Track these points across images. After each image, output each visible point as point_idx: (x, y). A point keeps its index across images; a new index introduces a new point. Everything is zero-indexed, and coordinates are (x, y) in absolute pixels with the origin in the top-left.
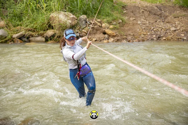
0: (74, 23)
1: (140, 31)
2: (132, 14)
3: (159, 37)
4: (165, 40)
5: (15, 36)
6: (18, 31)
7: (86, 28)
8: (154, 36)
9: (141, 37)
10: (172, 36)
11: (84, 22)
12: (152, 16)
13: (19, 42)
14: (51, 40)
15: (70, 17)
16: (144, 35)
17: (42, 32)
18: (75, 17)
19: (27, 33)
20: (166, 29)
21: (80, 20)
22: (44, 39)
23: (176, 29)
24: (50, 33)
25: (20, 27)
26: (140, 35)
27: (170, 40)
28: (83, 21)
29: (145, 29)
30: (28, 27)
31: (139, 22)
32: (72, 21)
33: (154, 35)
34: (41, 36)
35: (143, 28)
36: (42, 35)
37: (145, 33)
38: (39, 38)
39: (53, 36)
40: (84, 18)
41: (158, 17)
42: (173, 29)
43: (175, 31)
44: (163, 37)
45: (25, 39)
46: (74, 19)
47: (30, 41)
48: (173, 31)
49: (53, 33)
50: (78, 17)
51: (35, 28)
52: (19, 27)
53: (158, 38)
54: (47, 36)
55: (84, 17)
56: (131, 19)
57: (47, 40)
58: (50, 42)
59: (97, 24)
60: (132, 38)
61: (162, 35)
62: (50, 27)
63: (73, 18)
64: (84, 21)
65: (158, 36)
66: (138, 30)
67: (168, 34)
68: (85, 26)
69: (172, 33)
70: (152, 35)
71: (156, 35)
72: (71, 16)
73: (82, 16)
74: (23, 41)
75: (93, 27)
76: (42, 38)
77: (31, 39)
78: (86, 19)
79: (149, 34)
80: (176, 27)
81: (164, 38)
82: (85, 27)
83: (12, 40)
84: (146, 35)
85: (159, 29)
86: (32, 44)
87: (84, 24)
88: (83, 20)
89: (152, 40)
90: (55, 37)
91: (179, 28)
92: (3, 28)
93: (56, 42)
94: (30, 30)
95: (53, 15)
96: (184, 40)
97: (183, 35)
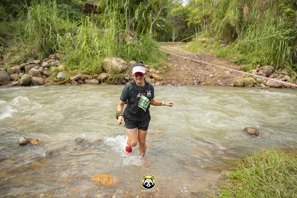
0: (124, 68)
1: (183, 77)
2: (176, 61)
4: (205, 85)
5: (72, 78)
6: (75, 74)
8: (195, 81)
9: (184, 82)
10: (210, 81)
12: (194, 64)
13: (76, 84)
14: (104, 82)
16: (186, 80)
17: (96, 75)
18: (125, 62)
19: (83, 76)
20: (206, 76)
21: (130, 65)
22: (97, 82)
24: (103, 76)
26: (183, 80)
27: (209, 85)
29: (187, 75)
30: (84, 71)
31: (182, 69)
32: (123, 66)
36: (96, 78)
37: (187, 78)
38: (93, 81)
39: (106, 79)
41: (198, 65)
42: (211, 75)
43: (213, 77)
44: (202, 82)
45: (81, 81)
47: (85, 83)
48: (211, 77)
49: (106, 76)
50: (128, 62)
51: (90, 72)
52: (76, 70)
53: (198, 83)
54: (100, 79)
55: (133, 63)
56: (175, 65)
57: (100, 83)
58: (103, 84)
60: (176, 82)
61: (202, 80)
62: (104, 70)
63: (124, 63)
65: (199, 81)
66: (181, 75)
69: (210, 79)
70: (193, 80)
71: (197, 80)
72: (122, 61)
73: (132, 61)
74: (79, 82)
76: (96, 80)
77: (86, 81)
79: (190, 79)
80: (213, 74)
81: (204, 83)
83: (70, 82)
84: (188, 80)
85: (200, 75)
86: (87, 85)
89: (193, 84)
90: (108, 80)
91: (216, 75)
92: (62, 71)
93: (109, 83)
94: (85, 73)
95: (106, 60)
96: (220, 85)
97: (219, 81)
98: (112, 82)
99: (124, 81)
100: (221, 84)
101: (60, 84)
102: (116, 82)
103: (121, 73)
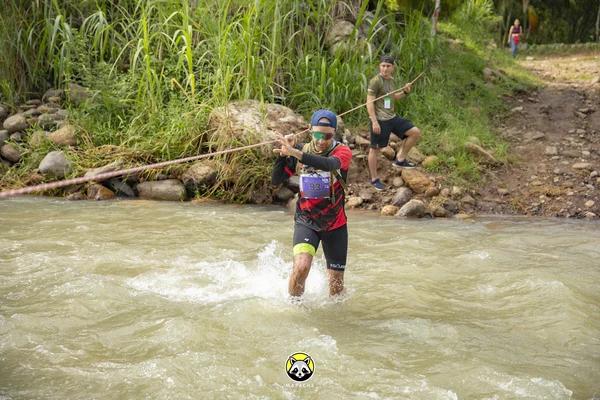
1: (540, 183)
6: (101, 161)
8: (590, 203)
9: (536, 204)
14: (202, 192)
15: (282, 120)
16: (548, 195)
17: (177, 166)
18: (300, 120)
22: (179, 190)
24: (201, 170)
25: (113, 146)
29: (562, 174)
30: (135, 149)
33: (590, 198)
34: (176, 178)
35: (557, 171)
36: (172, 175)
38: (165, 187)
39: (210, 181)
45: (123, 187)
46: (293, 128)
47: (137, 195)
49: (212, 172)
52: (110, 146)
54: (191, 180)
57: (189, 195)
58: (198, 199)
62: (206, 149)
63: (294, 124)
66: (533, 177)
72: (284, 116)
74: (114, 191)
76: (174, 184)
77: (143, 186)
78: (341, 129)
79: (571, 194)
83: (82, 191)
89: (578, 216)
92: (62, 146)
93: (221, 200)
94: (139, 159)
95: (221, 112)
98: (232, 193)
101: (46, 194)
102: (249, 195)
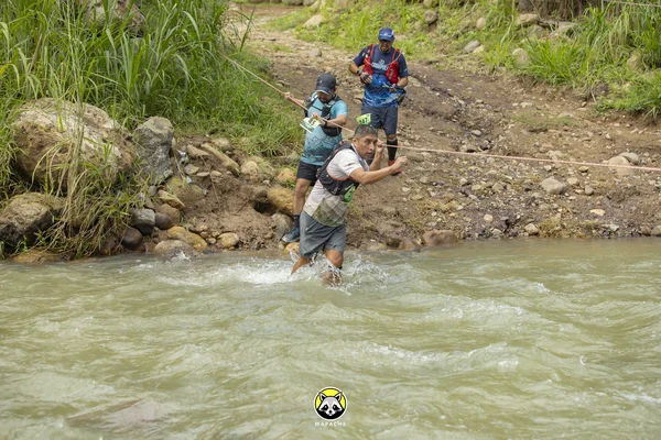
3: (507, 223)
4: (536, 234)
7: (175, 181)
8: (488, 218)
9: (434, 224)
10: (559, 215)
11: (161, 154)
16: (442, 212)
20: (526, 187)
21: (142, 140)
23: (564, 185)
26: (426, 212)
27: (560, 236)
28: (155, 149)
33: (485, 212)
40: (164, 132)
42: (551, 184)
43: (562, 193)
44: (523, 221)
48: (554, 192)
50: (132, 126)
53: (505, 226)
55: (161, 128)
59: (220, 161)
60: (396, 226)
61: (516, 211)
64: (163, 144)
65: (505, 218)
67: (541, 207)
68: (170, 172)
69: (555, 205)
71: (493, 214)
73: (151, 120)
75: (205, 178)
78: (171, 135)
79: (460, 207)
80: (561, 177)
82: (170, 177)
84: (453, 214)
87: (160, 165)
88: (155, 140)
90: (59, 231)
91: (572, 181)
96: (610, 234)
97: (600, 212)
99: (135, 236)
100: (614, 227)
103: (117, 185)
